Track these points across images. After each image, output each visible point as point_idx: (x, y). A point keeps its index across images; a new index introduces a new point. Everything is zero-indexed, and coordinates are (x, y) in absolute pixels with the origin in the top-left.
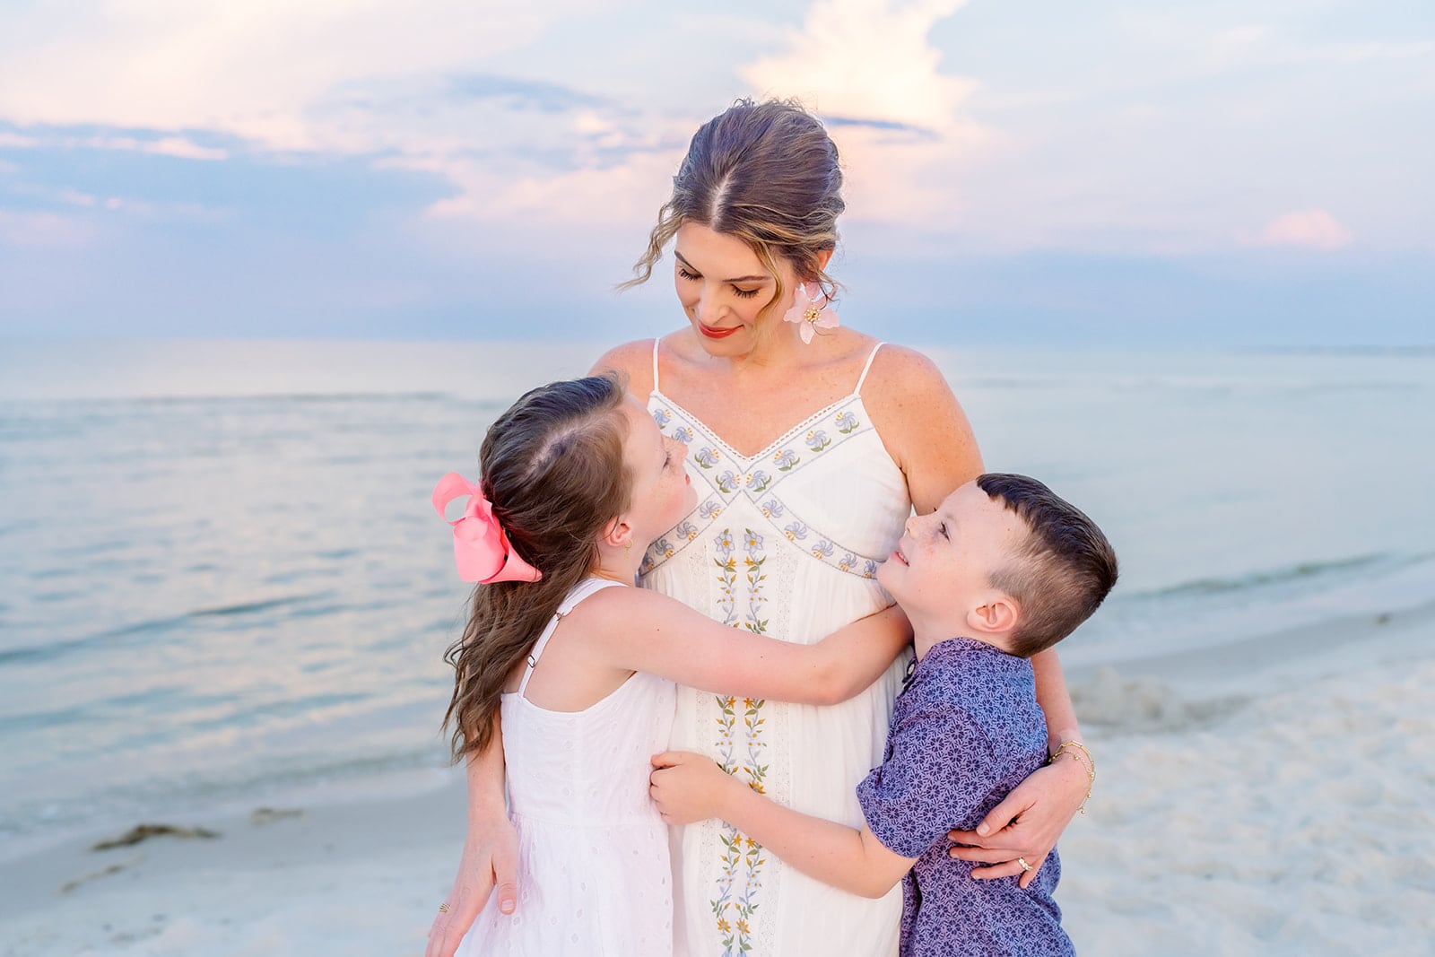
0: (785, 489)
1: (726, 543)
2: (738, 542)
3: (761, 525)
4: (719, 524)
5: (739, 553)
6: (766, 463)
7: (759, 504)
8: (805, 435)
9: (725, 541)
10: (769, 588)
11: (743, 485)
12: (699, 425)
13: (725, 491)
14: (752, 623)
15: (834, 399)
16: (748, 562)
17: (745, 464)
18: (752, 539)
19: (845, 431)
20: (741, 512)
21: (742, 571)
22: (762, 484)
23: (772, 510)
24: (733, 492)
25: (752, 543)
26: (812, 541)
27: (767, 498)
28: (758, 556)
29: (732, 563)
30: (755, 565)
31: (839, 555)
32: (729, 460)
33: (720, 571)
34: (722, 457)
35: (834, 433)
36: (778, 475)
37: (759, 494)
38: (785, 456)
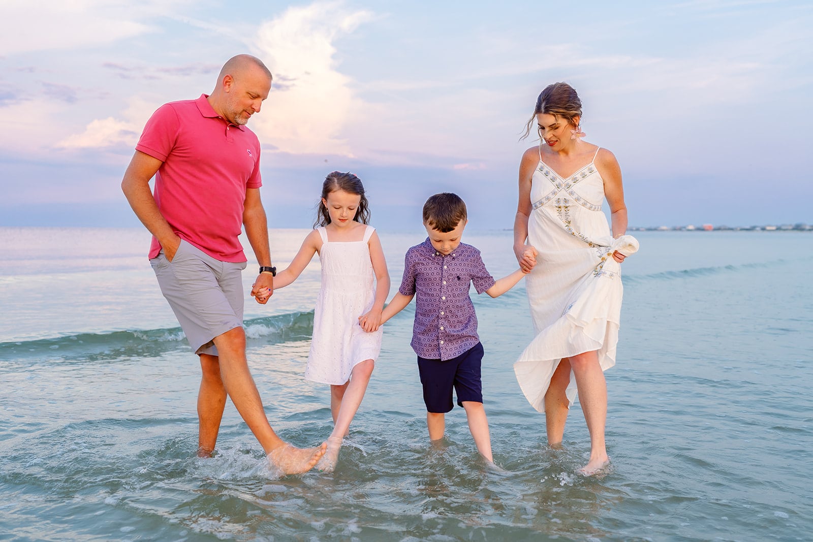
0: (575, 188)
1: (559, 202)
2: (562, 201)
3: (568, 197)
4: (557, 197)
5: (562, 204)
6: (569, 181)
7: (568, 192)
8: (580, 173)
9: (558, 201)
10: (570, 213)
11: (563, 187)
12: (552, 170)
13: (558, 188)
14: (567, 221)
15: (587, 164)
16: (565, 207)
18: (566, 201)
19: (590, 172)
20: (563, 194)
21: (563, 209)
22: (569, 186)
23: (571, 193)
24: (561, 188)
26: (582, 201)
27: (570, 190)
28: (567, 205)
29: (560, 207)
30: (567, 207)
31: (589, 205)
32: (560, 180)
33: (557, 209)
34: (558, 179)
35: (587, 173)
36: (573, 184)
37: (567, 189)
38: (575, 179)
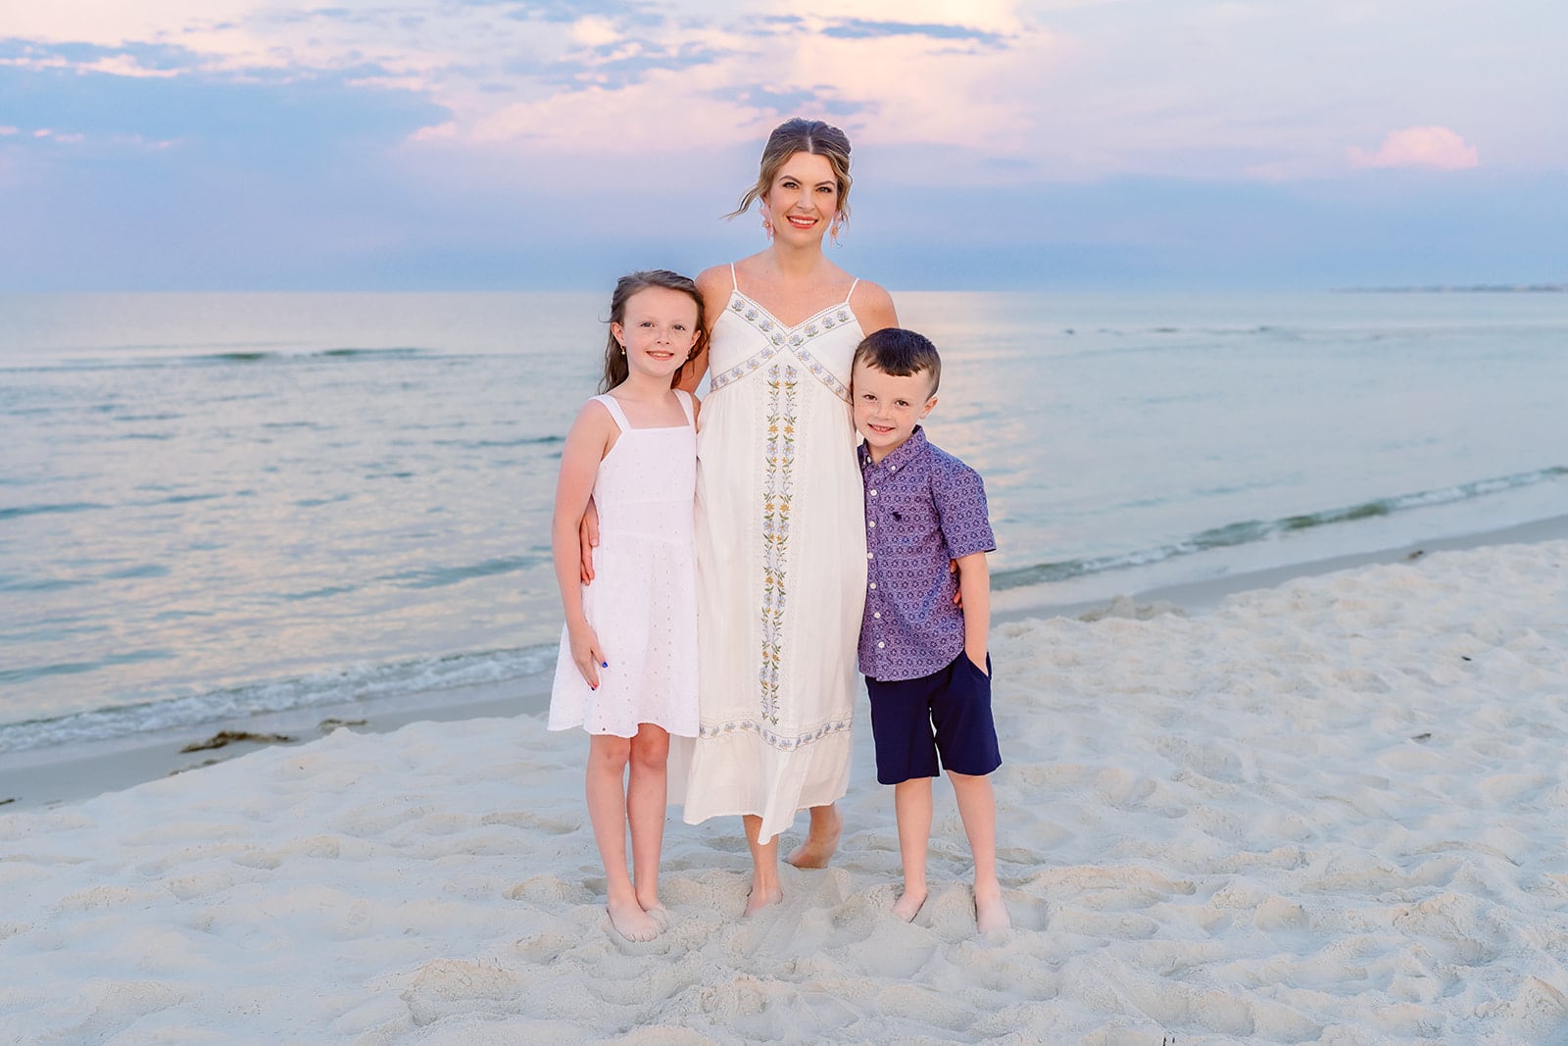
0: (810, 346)
1: (775, 373)
2: (782, 372)
3: (797, 364)
4: (773, 362)
5: (782, 379)
6: (800, 331)
7: (796, 353)
8: (821, 320)
9: (775, 371)
10: (797, 399)
11: (787, 342)
12: (762, 309)
13: (777, 345)
14: (788, 418)
15: (837, 303)
16: (788, 385)
17: (788, 331)
18: (791, 371)
19: (841, 321)
20: (785, 356)
21: (783, 389)
22: (798, 343)
23: (804, 356)
24: (781, 345)
25: (790, 373)
26: (822, 375)
27: (801, 350)
28: (793, 381)
29: (778, 384)
30: (790, 386)
31: (836, 386)
32: (780, 329)
33: (771, 388)
34: (776, 328)
35: (836, 321)
36: (806, 338)
37: (796, 347)
38: (811, 329)
